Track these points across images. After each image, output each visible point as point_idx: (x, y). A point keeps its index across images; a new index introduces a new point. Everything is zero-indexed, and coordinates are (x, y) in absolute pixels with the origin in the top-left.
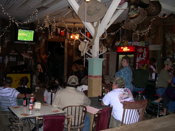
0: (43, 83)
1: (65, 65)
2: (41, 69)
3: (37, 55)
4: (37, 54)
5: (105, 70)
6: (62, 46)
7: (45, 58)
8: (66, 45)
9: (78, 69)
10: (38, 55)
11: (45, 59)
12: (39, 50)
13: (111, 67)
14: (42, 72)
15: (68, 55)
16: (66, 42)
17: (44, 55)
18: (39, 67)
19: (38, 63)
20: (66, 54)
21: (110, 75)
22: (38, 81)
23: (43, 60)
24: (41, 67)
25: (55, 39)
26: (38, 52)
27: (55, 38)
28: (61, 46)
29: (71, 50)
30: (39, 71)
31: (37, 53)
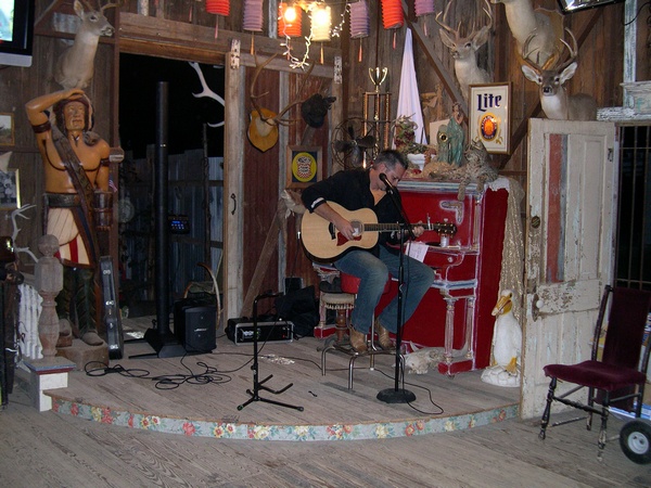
0: (94, 336)
1: (231, 207)
2: (73, 245)
3: (44, 142)
4: (47, 135)
5: (542, 247)
6: (207, 92)
7: (105, 162)
8: (234, 80)
9: (342, 240)
10: (54, 141)
11: (103, 170)
12: (59, 107)
13: (576, 224)
14: (83, 259)
15: (249, 145)
16: (236, 62)
17: (95, 142)
18: (63, 225)
19: (56, 201)
20: (233, 140)
21: (567, 278)
22: (58, 326)
23: (91, 175)
24: (75, 231)
25: (165, 39)
26: (52, 119)
27: (167, 35)
28: (201, 90)
29: (264, 111)
30: (65, 253)
31: (47, 126)
